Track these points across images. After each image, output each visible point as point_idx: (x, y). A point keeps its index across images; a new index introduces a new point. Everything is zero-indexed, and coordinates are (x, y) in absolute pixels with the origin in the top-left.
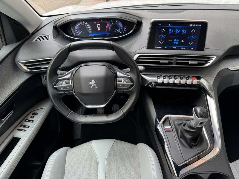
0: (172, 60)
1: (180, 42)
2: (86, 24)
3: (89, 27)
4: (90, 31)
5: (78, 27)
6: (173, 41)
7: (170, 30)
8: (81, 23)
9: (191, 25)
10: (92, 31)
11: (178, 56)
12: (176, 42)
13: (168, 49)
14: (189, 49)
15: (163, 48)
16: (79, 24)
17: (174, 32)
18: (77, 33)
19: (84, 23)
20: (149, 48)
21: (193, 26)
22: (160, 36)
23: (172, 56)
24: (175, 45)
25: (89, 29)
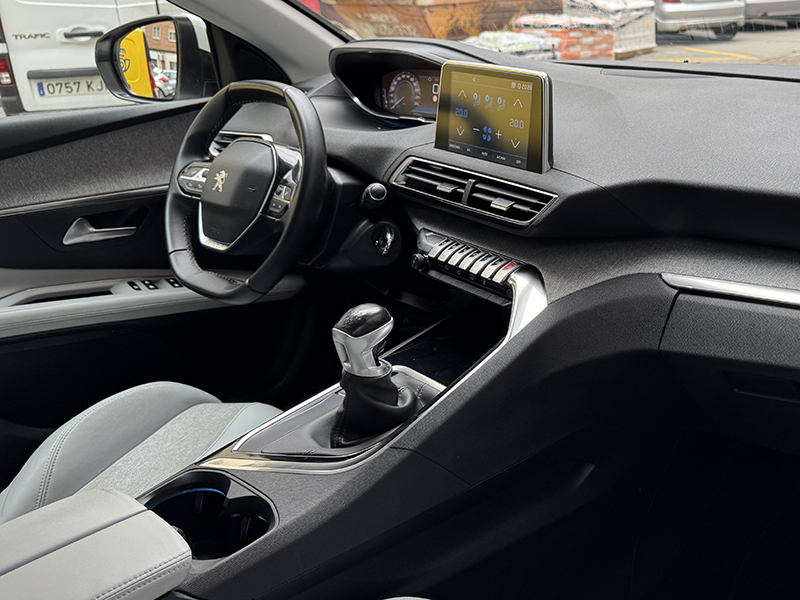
2: (412, 80)
3: (417, 90)
4: (416, 100)
5: (396, 86)
8: (403, 76)
10: (421, 102)
13: (473, 153)
15: (463, 151)
16: (399, 79)
18: (392, 101)
19: (408, 77)
25: (416, 94)
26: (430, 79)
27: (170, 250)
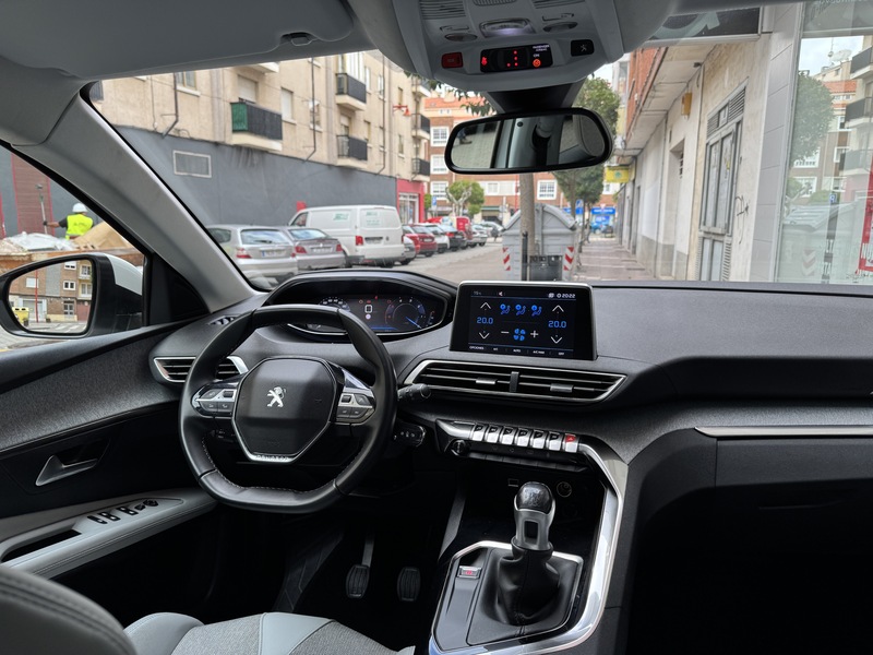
0: (508, 379)
1: (528, 336)
2: (341, 303)
6: (513, 333)
7: (503, 306)
8: (331, 301)
9: (551, 295)
11: (522, 371)
12: (519, 335)
13: (502, 352)
14: (555, 355)
15: (489, 351)
17: (513, 310)
19: (337, 301)
20: (454, 347)
21: (555, 297)
22: (480, 320)
23: (509, 370)
24: (518, 343)
26: (361, 301)
27: (199, 474)
